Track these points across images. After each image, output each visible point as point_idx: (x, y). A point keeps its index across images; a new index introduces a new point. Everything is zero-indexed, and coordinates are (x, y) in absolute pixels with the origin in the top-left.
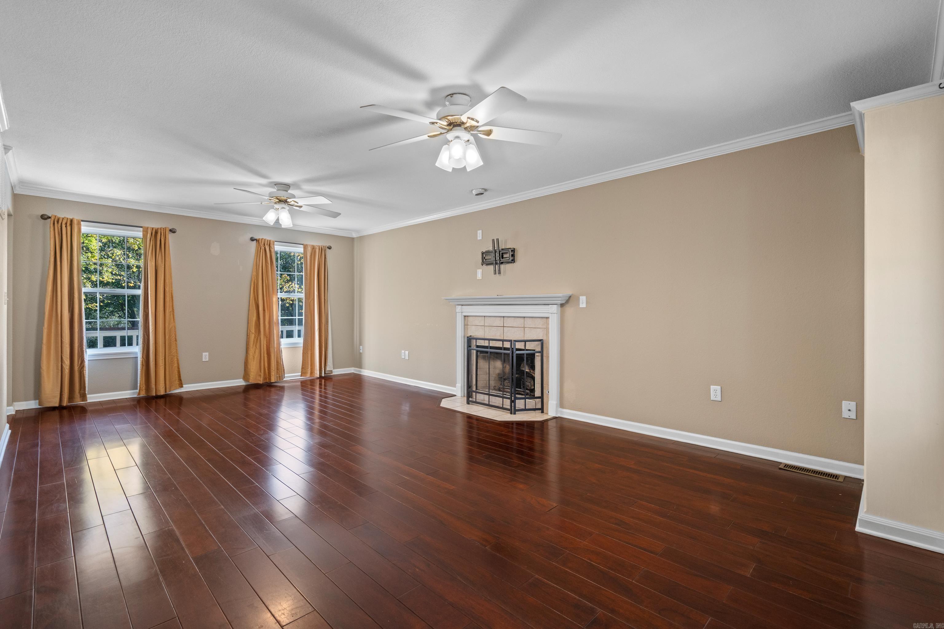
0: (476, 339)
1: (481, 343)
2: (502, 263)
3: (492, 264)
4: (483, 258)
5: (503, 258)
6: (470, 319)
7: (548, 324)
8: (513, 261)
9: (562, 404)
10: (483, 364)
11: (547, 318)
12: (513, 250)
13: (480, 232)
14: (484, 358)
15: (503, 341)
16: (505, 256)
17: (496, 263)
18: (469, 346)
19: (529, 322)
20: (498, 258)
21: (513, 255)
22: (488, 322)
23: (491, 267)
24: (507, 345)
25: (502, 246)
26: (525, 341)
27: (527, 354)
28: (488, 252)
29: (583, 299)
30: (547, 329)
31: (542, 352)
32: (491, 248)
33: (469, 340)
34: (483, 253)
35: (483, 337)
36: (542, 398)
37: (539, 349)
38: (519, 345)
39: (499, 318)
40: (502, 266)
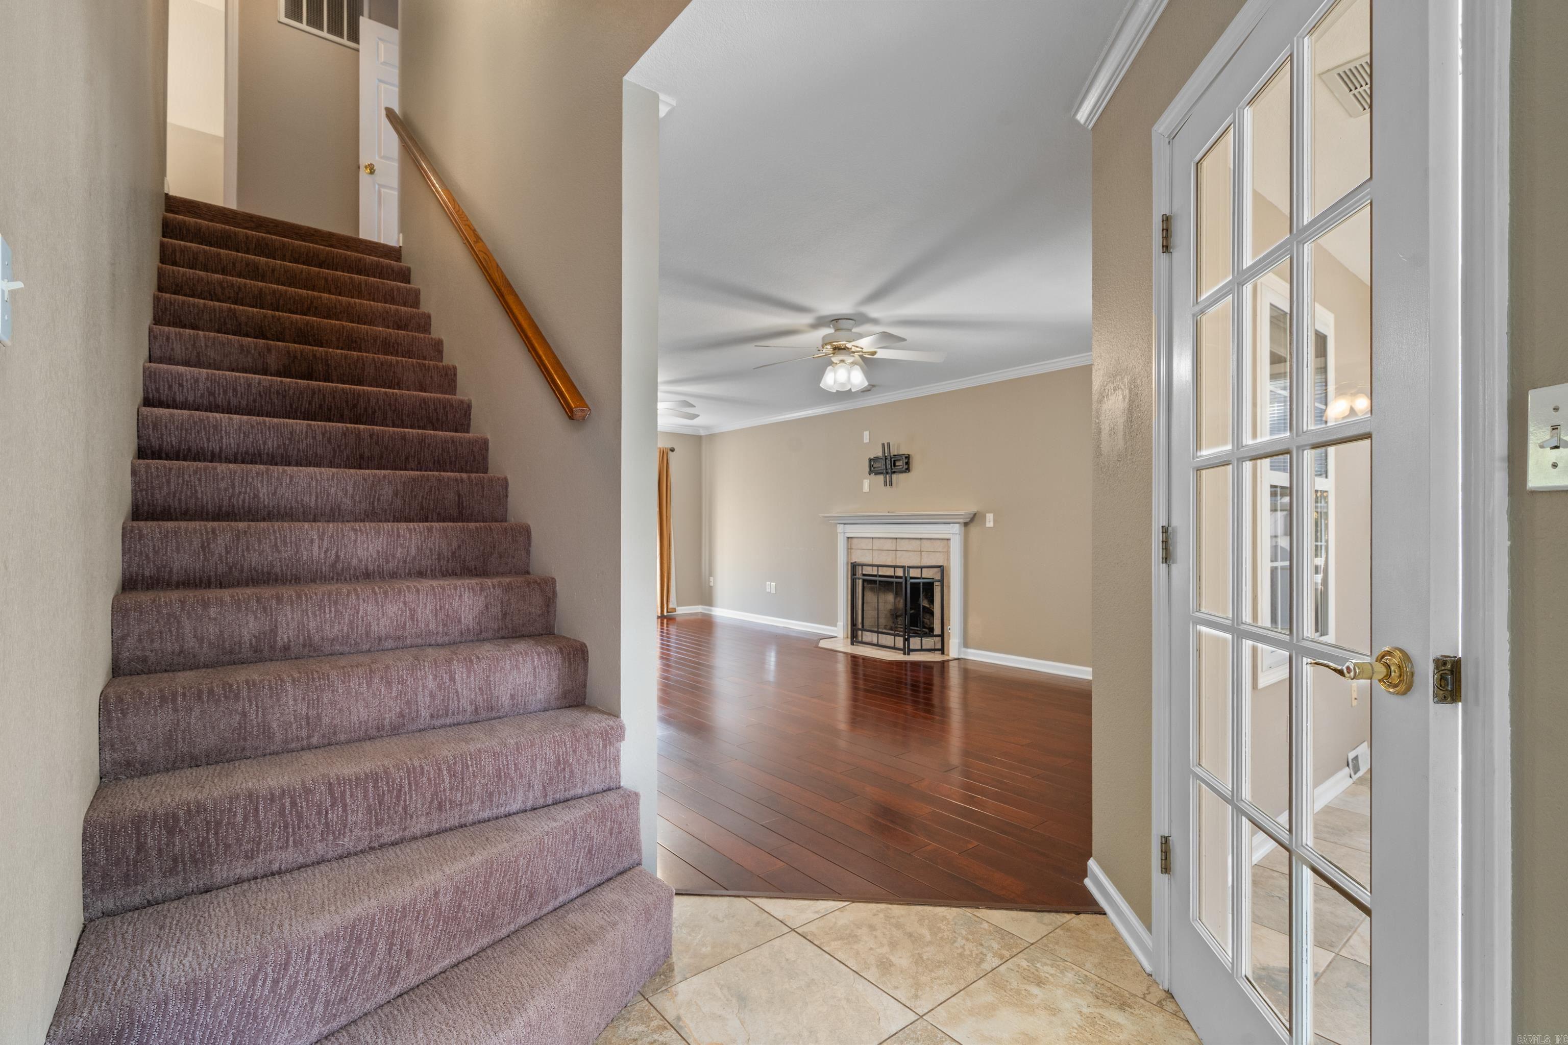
0: (862, 565)
1: (868, 570)
2: (894, 472)
3: (881, 473)
4: (871, 466)
5: (895, 466)
6: (855, 541)
7: (949, 547)
8: (908, 470)
9: (966, 644)
10: (871, 597)
11: (948, 540)
12: (908, 457)
13: (866, 434)
14: (872, 590)
15: (895, 567)
16: (897, 464)
17: (887, 473)
18: (854, 573)
19: (927, 545)
20: (889, 467)
21: (908, 463)
22: (877, 544)
23: (881, 477)
24: (900, 572)
25: (894, 451)
26: (922, 568)
27: (924, 583)
28: (876, 459)
29: (990, 517)
30: (948, 553)
31: (942, 581)
32: (880, 454)
33: (854, 567)
34: (870, 460)
35: (870, 563)
36: (942, 636)
37: (938, 577)
38: (914, 573)
39: (891, 540)
40: (894, 476)
